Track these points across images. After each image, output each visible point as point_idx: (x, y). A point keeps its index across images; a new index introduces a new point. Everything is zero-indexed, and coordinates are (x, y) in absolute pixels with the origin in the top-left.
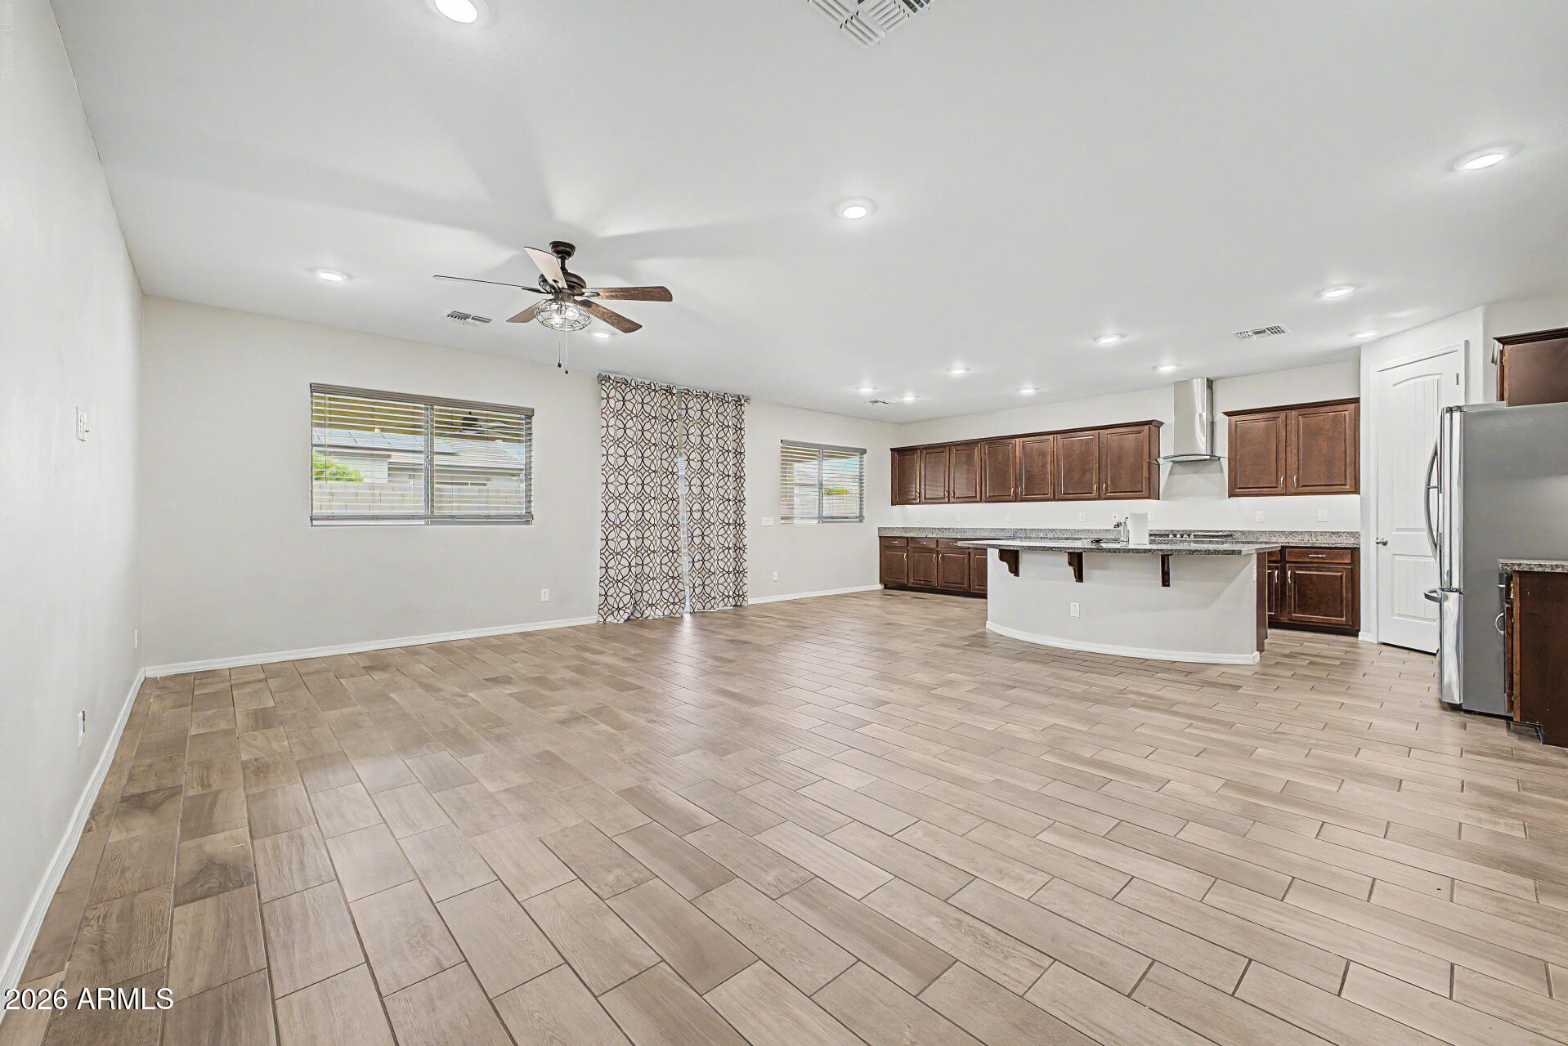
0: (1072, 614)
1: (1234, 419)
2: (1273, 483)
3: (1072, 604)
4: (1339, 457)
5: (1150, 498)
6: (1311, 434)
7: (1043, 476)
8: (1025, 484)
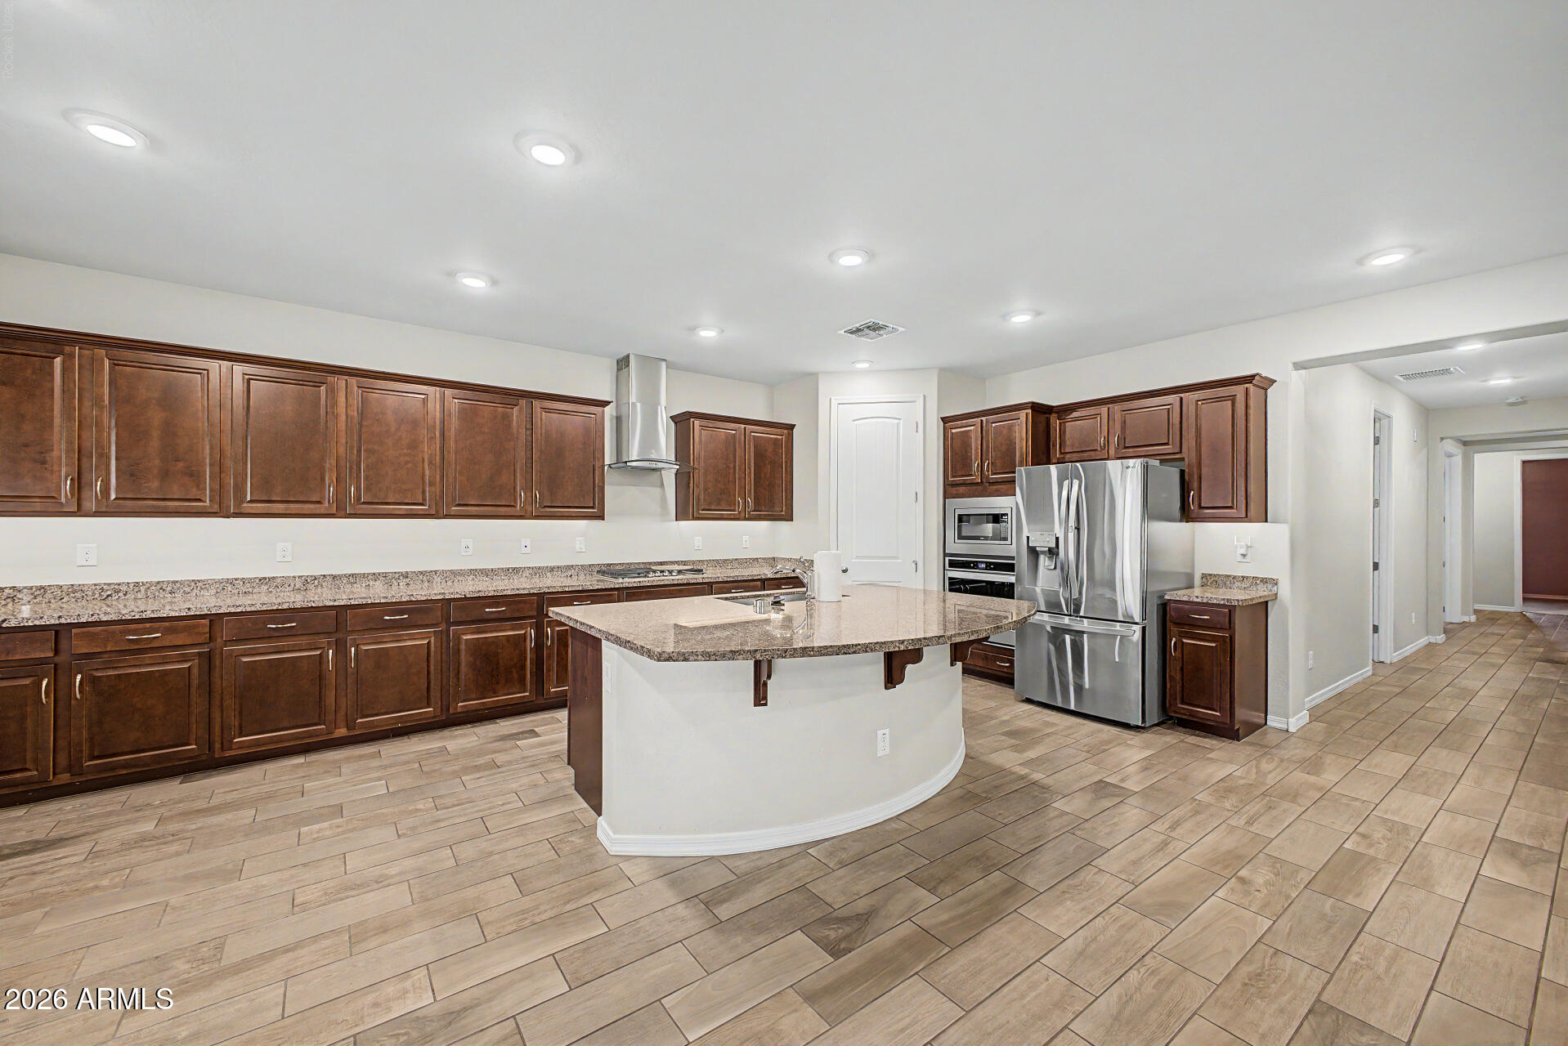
1: (697, 423)
2: (732, 505)
3: (880, 733)
4: (778, 482)
5: (602, 517)
6: (760, 455)
7: (410, 465)
8: (366, 478)
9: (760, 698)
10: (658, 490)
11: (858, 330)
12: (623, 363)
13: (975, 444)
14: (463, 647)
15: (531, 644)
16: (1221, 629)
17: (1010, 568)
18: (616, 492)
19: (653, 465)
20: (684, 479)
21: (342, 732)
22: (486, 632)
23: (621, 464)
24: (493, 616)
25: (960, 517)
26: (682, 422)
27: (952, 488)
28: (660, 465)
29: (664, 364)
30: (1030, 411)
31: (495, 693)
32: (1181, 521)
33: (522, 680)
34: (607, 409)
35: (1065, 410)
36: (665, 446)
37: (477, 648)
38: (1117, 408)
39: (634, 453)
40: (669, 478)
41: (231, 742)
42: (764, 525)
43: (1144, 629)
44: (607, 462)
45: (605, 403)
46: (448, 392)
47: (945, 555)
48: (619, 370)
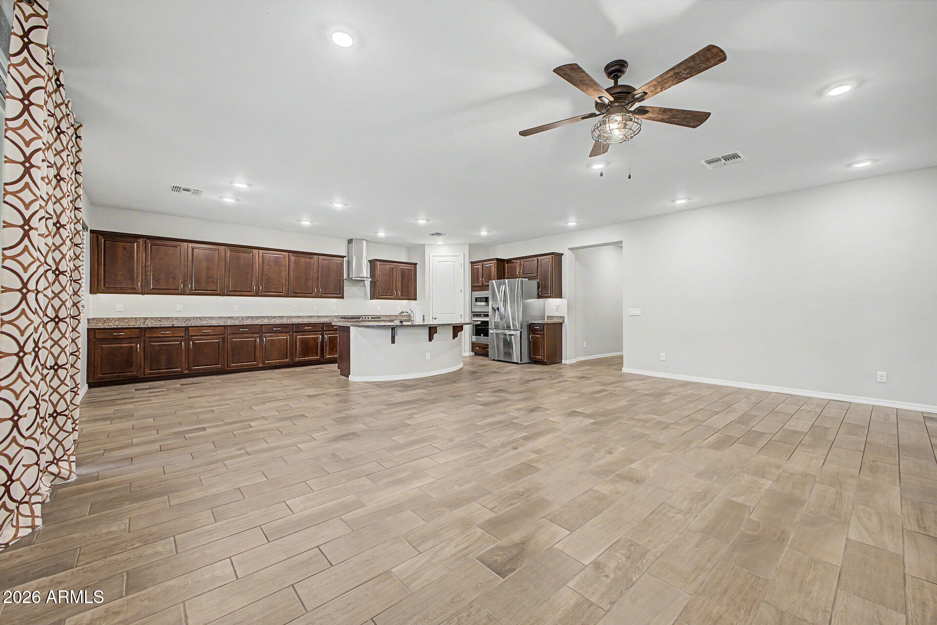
0: (427, 359)
1: (378, 263)
2: (392, 294)
3: (427, 353)
4: (410, 285)
5: (343, 298)
6: (403, 275)
7: (278, 279)
8: (265, 284)
9: (393, 341)
10: (363, 288)
11: (433, 234)
12: (350, 241)
13: (480, 271)
14: (298, 340)
15: (320, 341)
16: (542, 331)
17: (487, 316)
18: (348, 289)
19: (362, 279)
20: (373, 284)
21: (260, 365)
22: (305, 335)
23: (349, 278)
24: (307, 330)
25: (476, 298)
26: (372, 262)
27: (474, 288)
28: (364, 279)
29: (364, 242)
30: (496, 261)
31: (308, 356)
32: (537, 298)
33: (317, 352)
34: (345, 259)
35: (509, 261)
36: (366, 272)
37: (302, 340)
38: (522, 261)
39: (353, 275)
40: (368, 283)
41: (230, 365)
42: (406, 301)
43: (521, 332)
44: (345, 278)
45: (343, 257)
46: (290, 254)
47: (472, 312)
48: (348, 243)
